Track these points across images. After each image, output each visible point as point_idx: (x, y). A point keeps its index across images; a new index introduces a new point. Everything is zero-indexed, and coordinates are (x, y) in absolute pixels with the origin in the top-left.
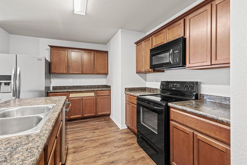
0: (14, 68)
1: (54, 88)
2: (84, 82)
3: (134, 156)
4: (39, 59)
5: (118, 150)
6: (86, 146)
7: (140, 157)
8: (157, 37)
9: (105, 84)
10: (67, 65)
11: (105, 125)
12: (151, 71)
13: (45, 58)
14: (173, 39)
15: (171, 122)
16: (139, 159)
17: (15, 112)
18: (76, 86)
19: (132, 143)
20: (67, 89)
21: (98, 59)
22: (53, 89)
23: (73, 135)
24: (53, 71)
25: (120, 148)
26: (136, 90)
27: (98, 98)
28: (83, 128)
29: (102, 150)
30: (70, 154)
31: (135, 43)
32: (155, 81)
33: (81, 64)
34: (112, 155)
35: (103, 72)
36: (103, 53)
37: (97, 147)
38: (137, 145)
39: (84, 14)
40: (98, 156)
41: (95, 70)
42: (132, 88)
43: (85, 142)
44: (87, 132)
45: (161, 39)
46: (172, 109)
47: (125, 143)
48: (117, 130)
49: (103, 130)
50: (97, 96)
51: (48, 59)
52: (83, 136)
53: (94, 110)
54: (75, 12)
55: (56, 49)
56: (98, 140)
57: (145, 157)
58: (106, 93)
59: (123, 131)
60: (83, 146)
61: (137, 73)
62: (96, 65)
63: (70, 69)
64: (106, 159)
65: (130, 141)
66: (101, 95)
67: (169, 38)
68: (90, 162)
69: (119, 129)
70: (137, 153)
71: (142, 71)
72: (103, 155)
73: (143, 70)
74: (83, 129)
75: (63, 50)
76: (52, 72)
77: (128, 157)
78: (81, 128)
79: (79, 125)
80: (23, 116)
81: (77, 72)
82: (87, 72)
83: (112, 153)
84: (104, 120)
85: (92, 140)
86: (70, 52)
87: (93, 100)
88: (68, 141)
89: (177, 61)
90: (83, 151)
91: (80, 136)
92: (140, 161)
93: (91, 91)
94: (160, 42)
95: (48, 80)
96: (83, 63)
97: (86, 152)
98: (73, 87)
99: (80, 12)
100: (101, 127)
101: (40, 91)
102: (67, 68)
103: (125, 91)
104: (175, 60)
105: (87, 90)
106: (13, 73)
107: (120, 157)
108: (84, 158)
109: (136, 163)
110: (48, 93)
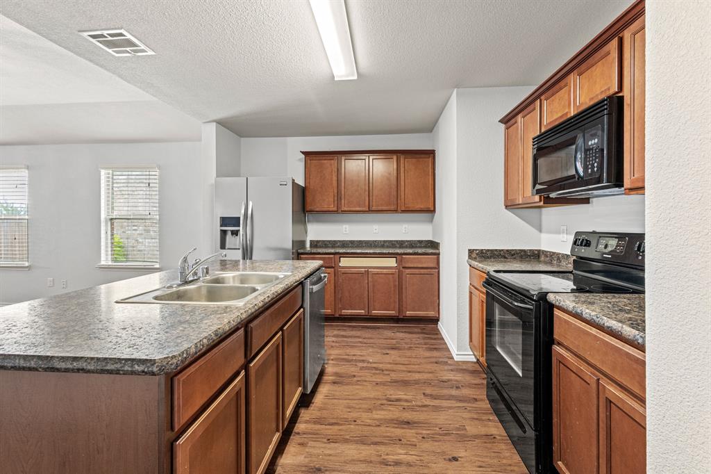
0: (243, 203)
1: (315, 244)
2: (377, 231)
3: (467, 427)
4: (282, 183)
5: (428, 402)
6: (361, 376)
7: (483, 433)
8: (553, 100)
9: (430, 238)
10: (336, 192)
11: (418, 344)
12: (538, 202)
13: (293, 180)
14: (592, 103)
15: (556, 348)
16: (476, 437)
17: (231, 280)
18: (357, 241)
19: (475, 397)
20: (338, 247)
21: (408, 172)
22: (311, 246)
23: (340, 351)
24: (308, 208)
25: (435, 401)
26: (505, 258)
27: (404, 274)
28: (365, 341)
29: (392, 392)
30: (326, 383)
31: (502, 121)
32: (563, 232)
33: (367, 188)
34: (412, 409)
35: (422, 207)
36: (423, 156)
37: (384, 384)
38: (486, 405)
39: (355, 77)
40: (380, 402)
41: (399, 201)
42: (492, 251)
43: (362, 368)
44: (371, 350)
45: (563, 103)
46: (557, 312)
47: (454, 394)
48: (446, 360)
49: (410, 354)
50: (402, 267)
51: (301, 182)
52: (361, 356)
53: (395, 302)
54: (336, 79)
55: (314, 158)
56: (390, 370)
57: (497, 437)
58: (428, 261)
59: (459, 365)
60: (354, 376)
61: (507, 207)
62: (402, 189)
63: (343, 201)
64: (394, 413)
65: (471, 393)
66: (412, 266)
67: (582, 100)
68: (360, 408)
69: (452, 358)
70: (477, 422)
71: (517, 203)
72: (390, 403)
73: (521, 200)
74: (365, 343)
75: (328, 158)
76: (307, 210)
77: (450, 424)
78: (360, 340)
79: (358, 333)
80: (242, 284)
81: (358, 209)
82: (380, 208)
83: (413, 406)
84: (420, 331)
85: (376, 369)
86: (343, 163)
87: (393, 277)
88: (328, 360)
89: (596, 169)
90: (352, 385)
91: (354, 355)
92: (477, 441)
93: (389, 254)
94: (560, 115)
95: (301, 227)
96: (371, 185)
97: (358, 389)
98: (352, 242)
99: (348, 76)
100: (406, 346)
101: (285, 250)
102: (336, 198)
103: (470, 257)
104: (590, 166)
105: (378, 251)
106: (243, 212)
107: (428, 417)
108: (351, 397)
109: (465, 441)
110: (299, 254)
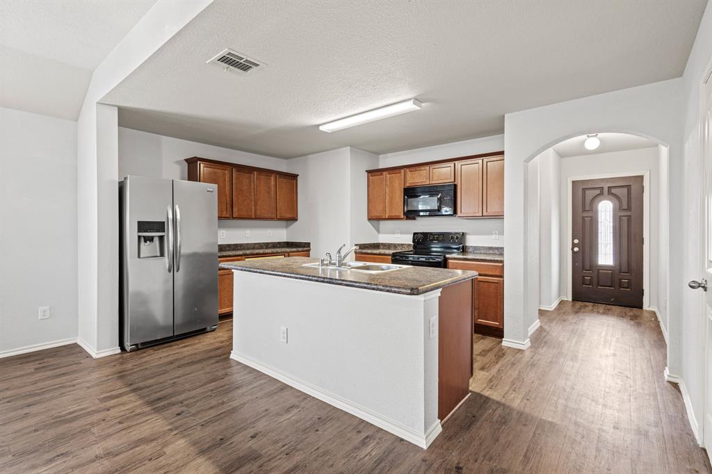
0: (169, 207)
4: (208, 190)
8: (415, 173)
10: (229, 200)
21: (281, 188)
31: (367, 171)
32: (397, 233)
33: (254, 199)
35: (290, 216)
36: (290, 178)
45: (422, 176)
54: (320, 128)
55: (209, 166)
61: (369, 219)
62: (278, 201)
63: (234, 208)
67: (435, 179)
71: (374, 217)
73: (387, 216)
75: (222, 168)
82: (263, 216)
93: (281, 252)
94: (420, 181)
96: (256, 197)
102: (229, 206)
105: (274, 251)
106: (170, 216)
